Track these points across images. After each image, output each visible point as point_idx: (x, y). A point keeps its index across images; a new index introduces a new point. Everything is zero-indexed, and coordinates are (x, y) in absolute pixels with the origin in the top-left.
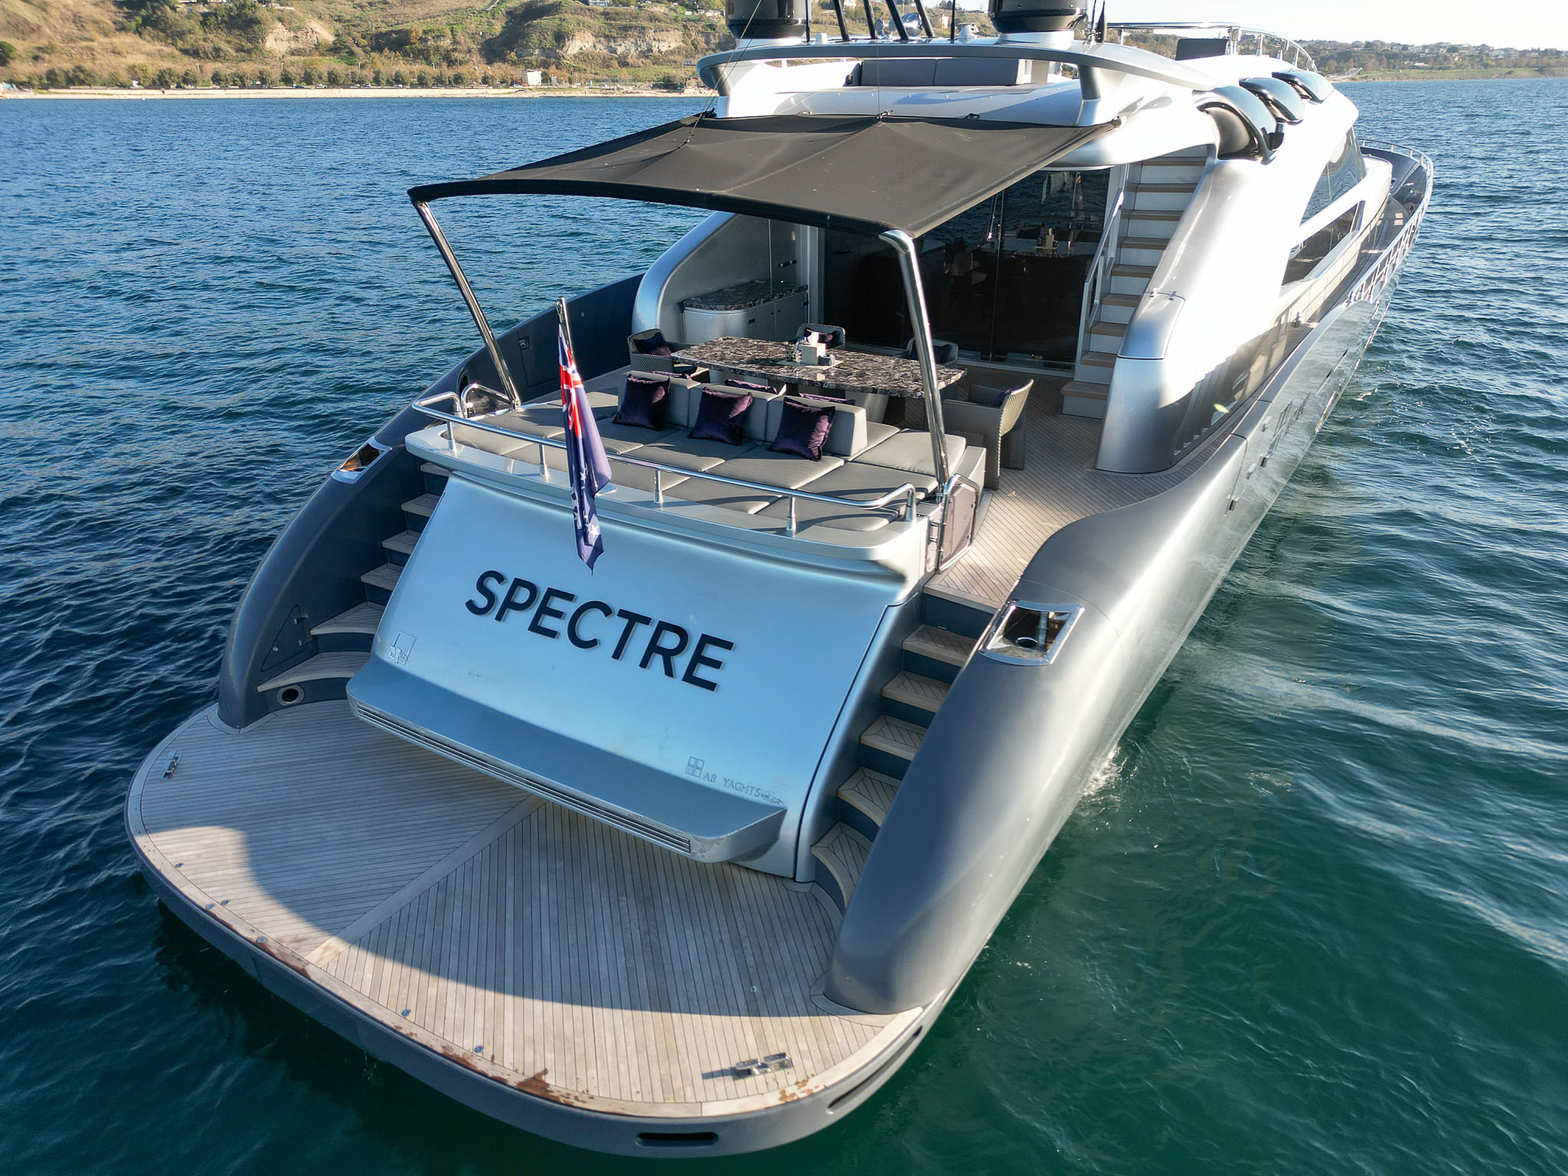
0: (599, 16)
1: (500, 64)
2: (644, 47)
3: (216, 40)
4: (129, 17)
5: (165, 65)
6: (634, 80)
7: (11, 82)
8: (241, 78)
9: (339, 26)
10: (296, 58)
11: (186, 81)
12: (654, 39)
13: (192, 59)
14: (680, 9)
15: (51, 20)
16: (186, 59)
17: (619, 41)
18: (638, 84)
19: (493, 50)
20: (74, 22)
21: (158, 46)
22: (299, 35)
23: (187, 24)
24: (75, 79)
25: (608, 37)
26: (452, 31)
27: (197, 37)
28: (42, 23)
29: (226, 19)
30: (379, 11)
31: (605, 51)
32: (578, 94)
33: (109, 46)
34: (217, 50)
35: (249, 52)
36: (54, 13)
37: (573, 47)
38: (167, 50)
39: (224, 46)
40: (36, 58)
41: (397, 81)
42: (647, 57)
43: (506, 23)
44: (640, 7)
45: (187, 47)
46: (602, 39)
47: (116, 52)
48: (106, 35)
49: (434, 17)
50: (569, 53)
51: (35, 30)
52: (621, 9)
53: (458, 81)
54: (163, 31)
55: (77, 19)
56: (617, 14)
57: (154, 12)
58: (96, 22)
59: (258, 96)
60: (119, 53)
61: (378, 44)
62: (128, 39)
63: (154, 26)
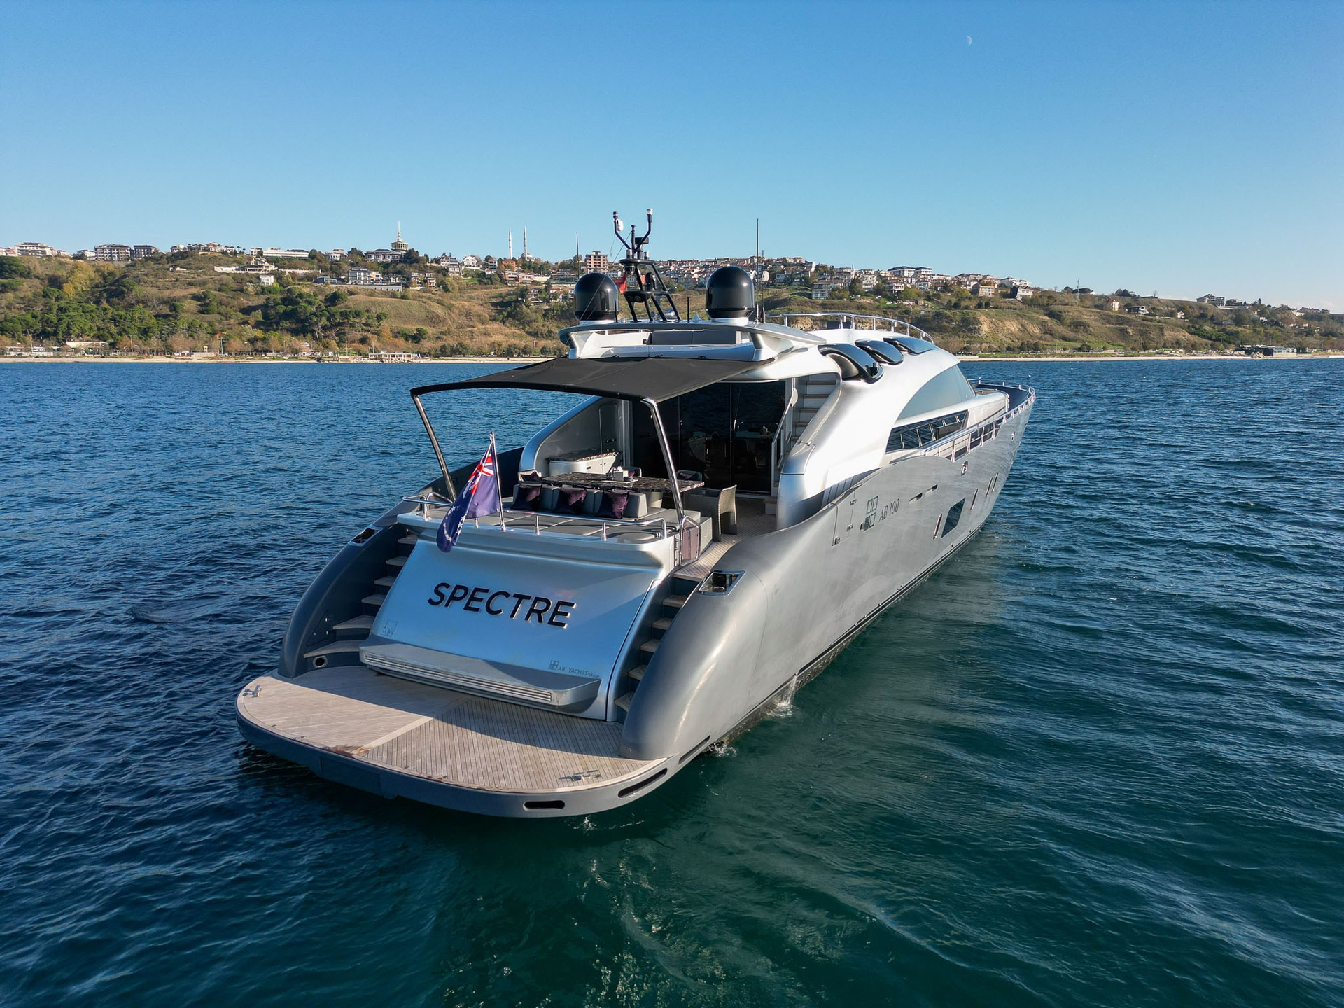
0: (818, 306)
3: (550, 325)
4: (499, 312)
5: (513, 341)
7: (418, 353)
11: (524, 352)
13: (533, 338)
14: (883, 300)
15: (452, 315)
16: (529, 338)
20: (466, 316)
21: (513, 330)
23: (534, 316)
24: (455, 352)
27: (540, 325)
28: (447, 317)
33: (483, 330)
34: (550, 332)
36: (456, 311)
38: (519, 332)
40: (438, 338)
44: (851, 299)
45: (531, 330)
46: (819, 322)
47: (487, 334)
48: (483, 324)
51: (442, 321)
54: (518, 320)
55: (468, 315)
57: (515, 309)
58: (479, 316)
62: (496, 326)
63: (514, 318)
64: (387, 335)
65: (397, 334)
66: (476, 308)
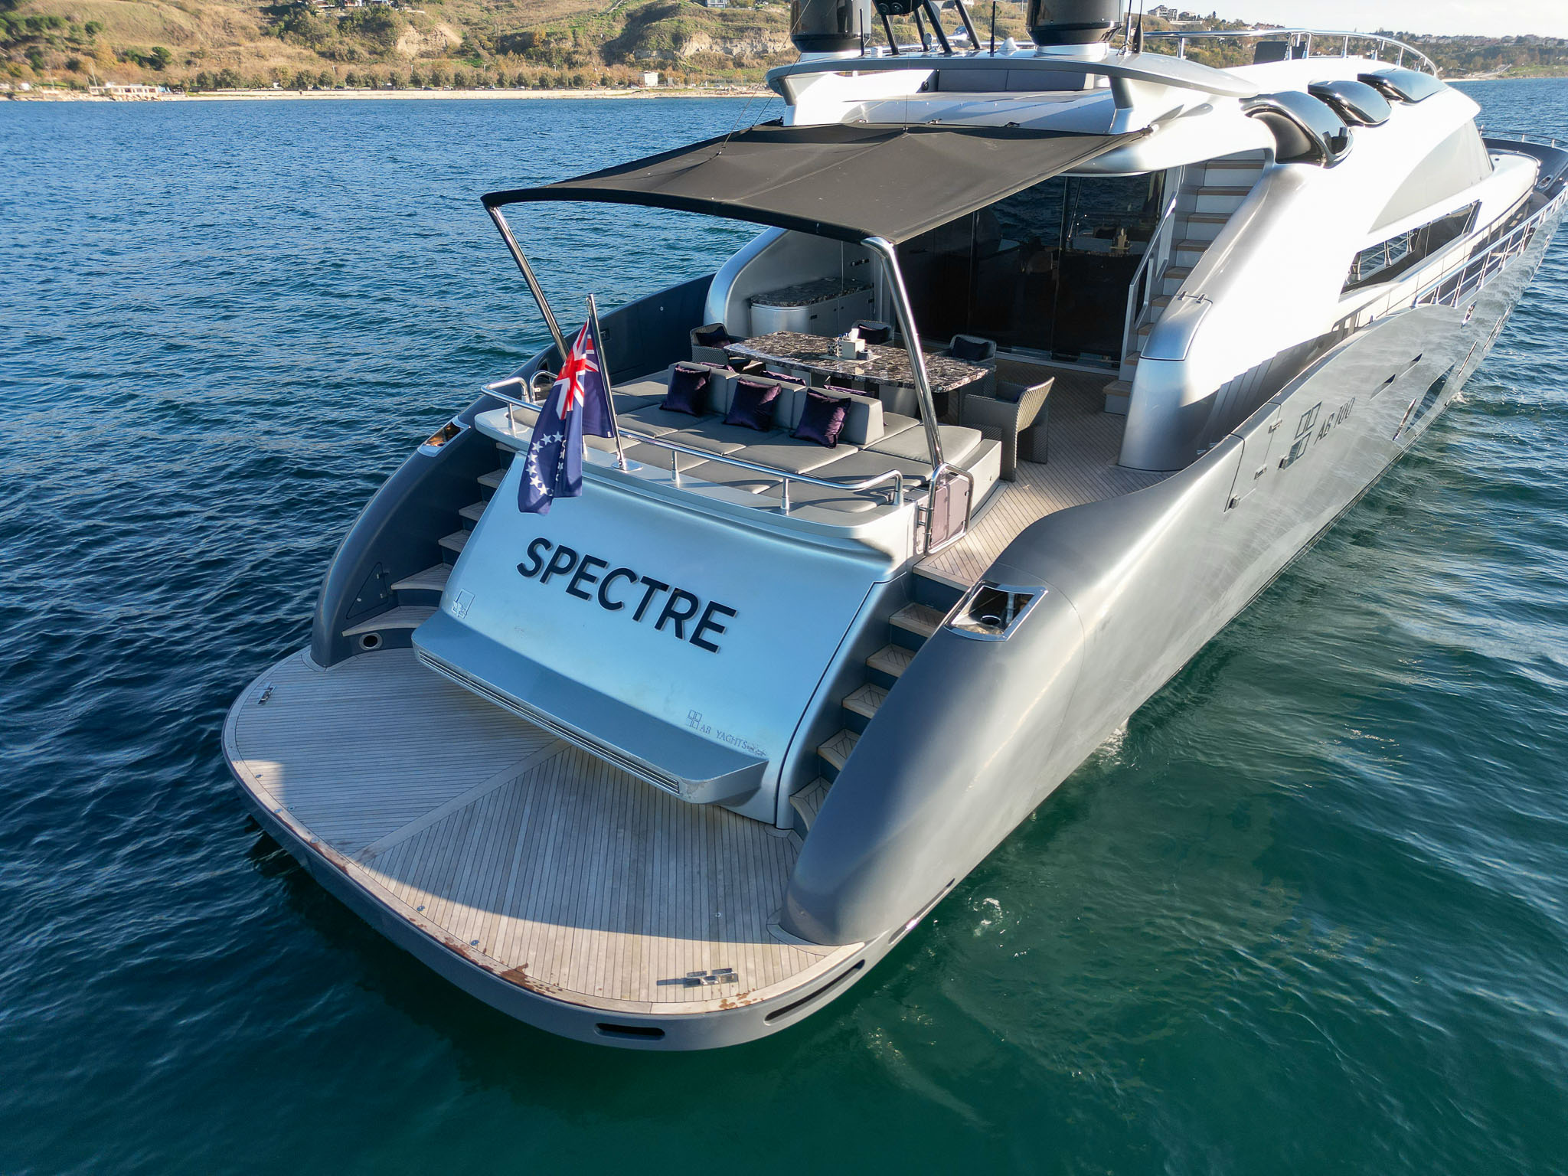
0: (716, 18)
1: (618, 65)
2: (760, 48)
3: (351, 43)
4: (273, 22)
5: (304, 67)
6: (748, 81)
7: (165, 85)
8: (373, 80)
9: (466, 29)
10: (425, 60)
11: (322, 82)
12: (770, 40)
13: (328, 62)
15: (203, 27)
16: (323, 61)
17: (735, 42)
18: (752, 84)
19: (612, 53)
20: (224, 28)
21: (298, 49)
22: (429, 37)
23: (326, 28)
24: (222, 82)
25: (724, 39)
26: (574, 34)
27: (334, 40)
28: (195, 30)
29: (361, 22)
30: (505, 14)
31: (721, 52)
32: (693, 95)
33: (254, 50)
34: (352, 52)
35: (381, 54)
36: (206, 20)
37: (690, 49)
38: (306, 53)
39: (358, 48)
40: (189, 63)
41: (520, 82)
42: (762, 58)
43: (626, 26)
44: (757, 8)
45: (324, 49)
46: (719, 40)
47: (260, 56)
48: (252, 40)
49: (557, 20)
50: (686, 54)
51: (190, 36)
52: (739, 10)
53: (577, 82)
54: (304, 35)
55: (227, 26)
56: (734, 15)
57: (296, 17)
58: (244, 28)
59: (389, 97)
60: (262, 57)
61: (503, 46)
62: (271, 43)
63: (296, 31)
64: (109, 58)
65: (125, 56)
66: (237, 17)
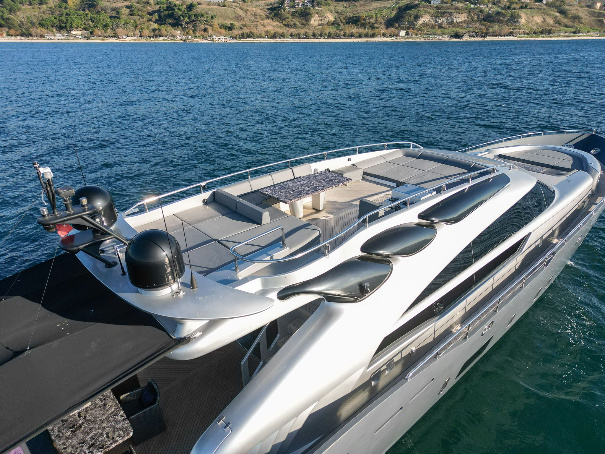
0: (434, 8)
1: (391, 28)
2: (450, 20)
3: (295, 21)
4: (270, 13)
5: (277, 30)
6: (443, 34)
7: (231, 37)
8: (299, 35)
9: (337, 15)
10: (320, 27)
11: (282, 36)
12: (455, 17)
13: (286, 28)
14: (469, 5)
15: (247, 15)
17: (440, 18)
18: (444, 35)
19: (389, 23)
20: (254, 16)
21: (277, 23)
22: (322, 18)
23: (288, 15)
24: (250, 35)
25: (436, 17)
26: (376, 16)
28: (245, 16)
29: (300, 13)
30: (352, 9)
31: (434, 22)
32: (418, 40)
33: (262, 24)
34: (295, 24)
35: (305, 25)
36: (249, 13)
37: (421, 21)
38: (279, 24)
39: (297, 23)
40: (241, 28)
41: (351, 35)
42: (451, 24)
43: (397, 12)
44: (452, 4)
45: (286, 23)
46: (433, 18)
48: (262, 20)
49: (371, 11)
50: (419, 23)
51: (242, 19)
52: (444, 5)
53: (373, 35)
54: (280, 18)
55: (255, 15)
56: (442, 7)
57: (278, 12)
58: (260, 16)
59: (303, 41)
60: (265, 26)
61: (349, 21)
62: (269, 21)
63: (277, 17)
64: (216, 27)
65: (222, 26)
66: (259, 12)
